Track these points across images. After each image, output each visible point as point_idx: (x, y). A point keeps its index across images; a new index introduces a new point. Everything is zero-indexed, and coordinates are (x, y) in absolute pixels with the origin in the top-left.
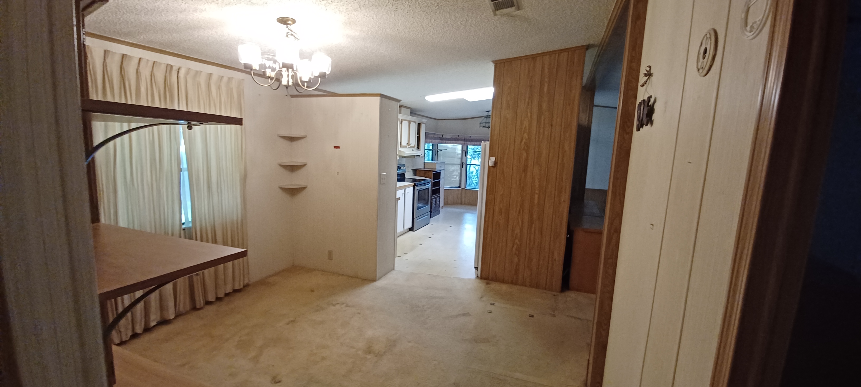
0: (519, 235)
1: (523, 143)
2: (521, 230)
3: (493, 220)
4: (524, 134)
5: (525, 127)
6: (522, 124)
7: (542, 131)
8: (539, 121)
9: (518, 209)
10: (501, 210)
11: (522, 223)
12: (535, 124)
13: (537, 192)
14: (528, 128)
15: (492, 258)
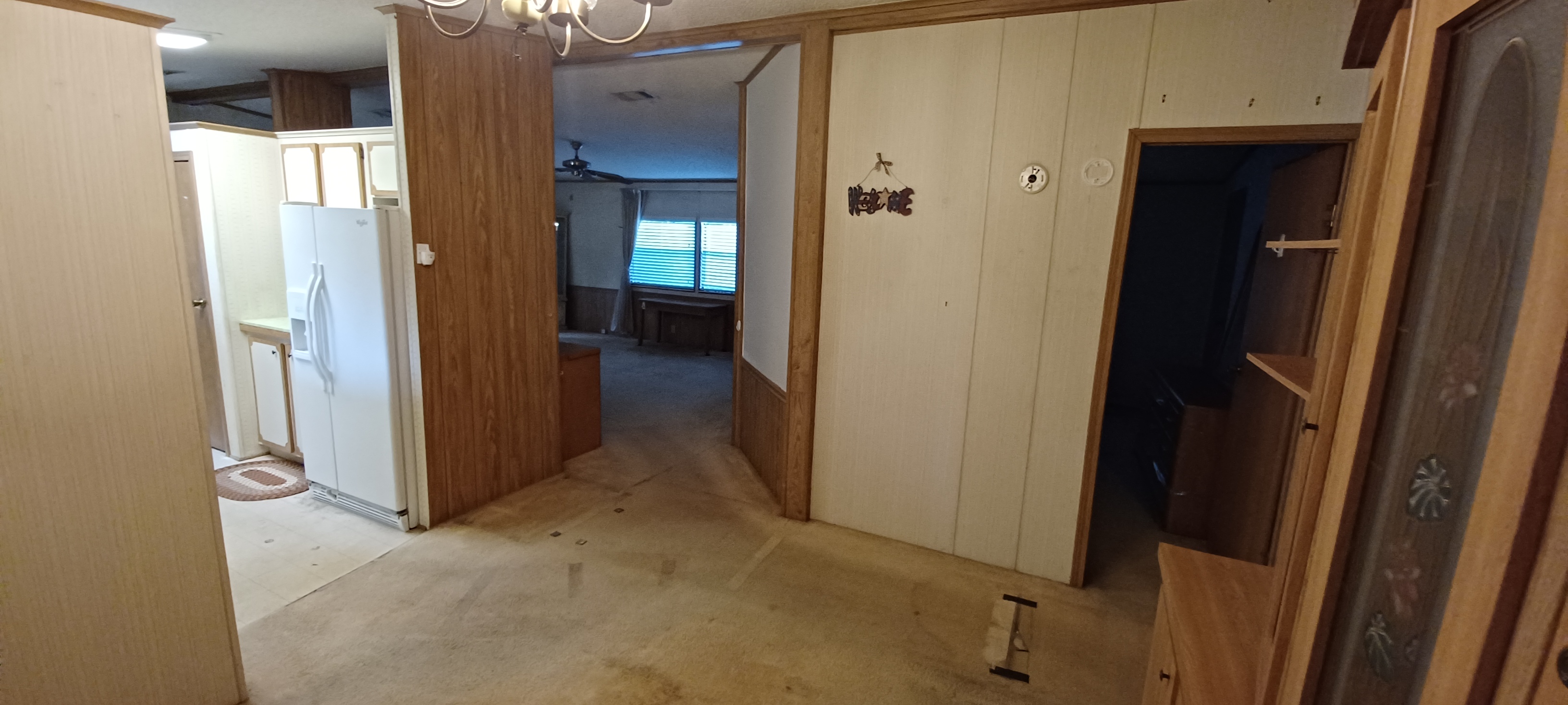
0: (492, 400)
1: (477, 212)
2: (495, 388)
3: (441, 387)
4: (477, 191)
5: (478, 176)
6: (471, 171)
7: (506, 189)
8: (500, 165)
9: (485, 347)
10: (453, 359)
11: (496, 373)
12: (493, 171)
13: (512, 307)
14: (482, 180)
15: (449, 467)
